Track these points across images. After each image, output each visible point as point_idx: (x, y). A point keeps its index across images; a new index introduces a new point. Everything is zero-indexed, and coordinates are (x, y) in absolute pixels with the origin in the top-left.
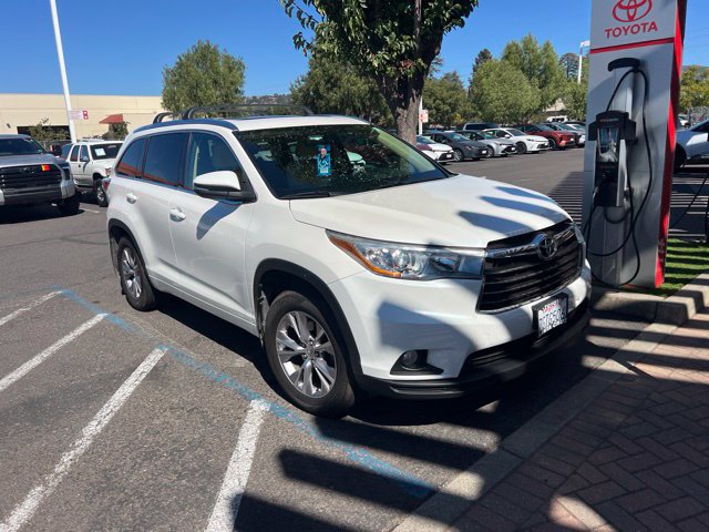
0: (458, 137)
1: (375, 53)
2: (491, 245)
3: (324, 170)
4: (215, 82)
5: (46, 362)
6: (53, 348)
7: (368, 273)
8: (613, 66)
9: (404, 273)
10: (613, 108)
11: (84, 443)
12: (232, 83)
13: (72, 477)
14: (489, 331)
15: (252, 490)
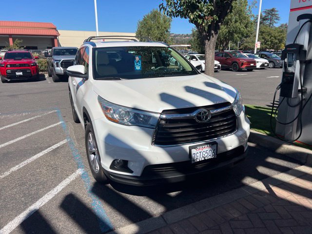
1: (193, 13)
2: (164, 112)
3: (138, 68)
4: (158, 27)
5: (26, 138)
6: (33, 133)
10: (297, 42)
11: (7, 173)
15: (42, 209)
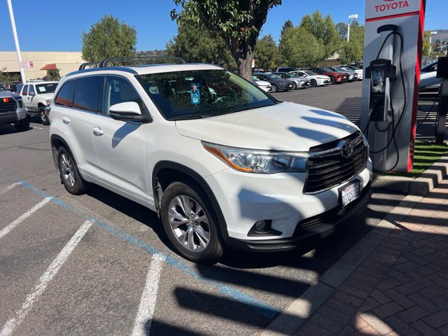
0: (274, 76)
1: (224, 22)
2: (312, 149)
3: (196, 100)
4: (117, 42)
5: (12, 232)
6: (17, 222)
7: (231, 170)
8: (380, 30)
9: (254, 169)
10: (381, 57)
11: (41, 287)
12: (128, 43)
13: (34, 312)
14: (311, 206)
15: (158, 317)
